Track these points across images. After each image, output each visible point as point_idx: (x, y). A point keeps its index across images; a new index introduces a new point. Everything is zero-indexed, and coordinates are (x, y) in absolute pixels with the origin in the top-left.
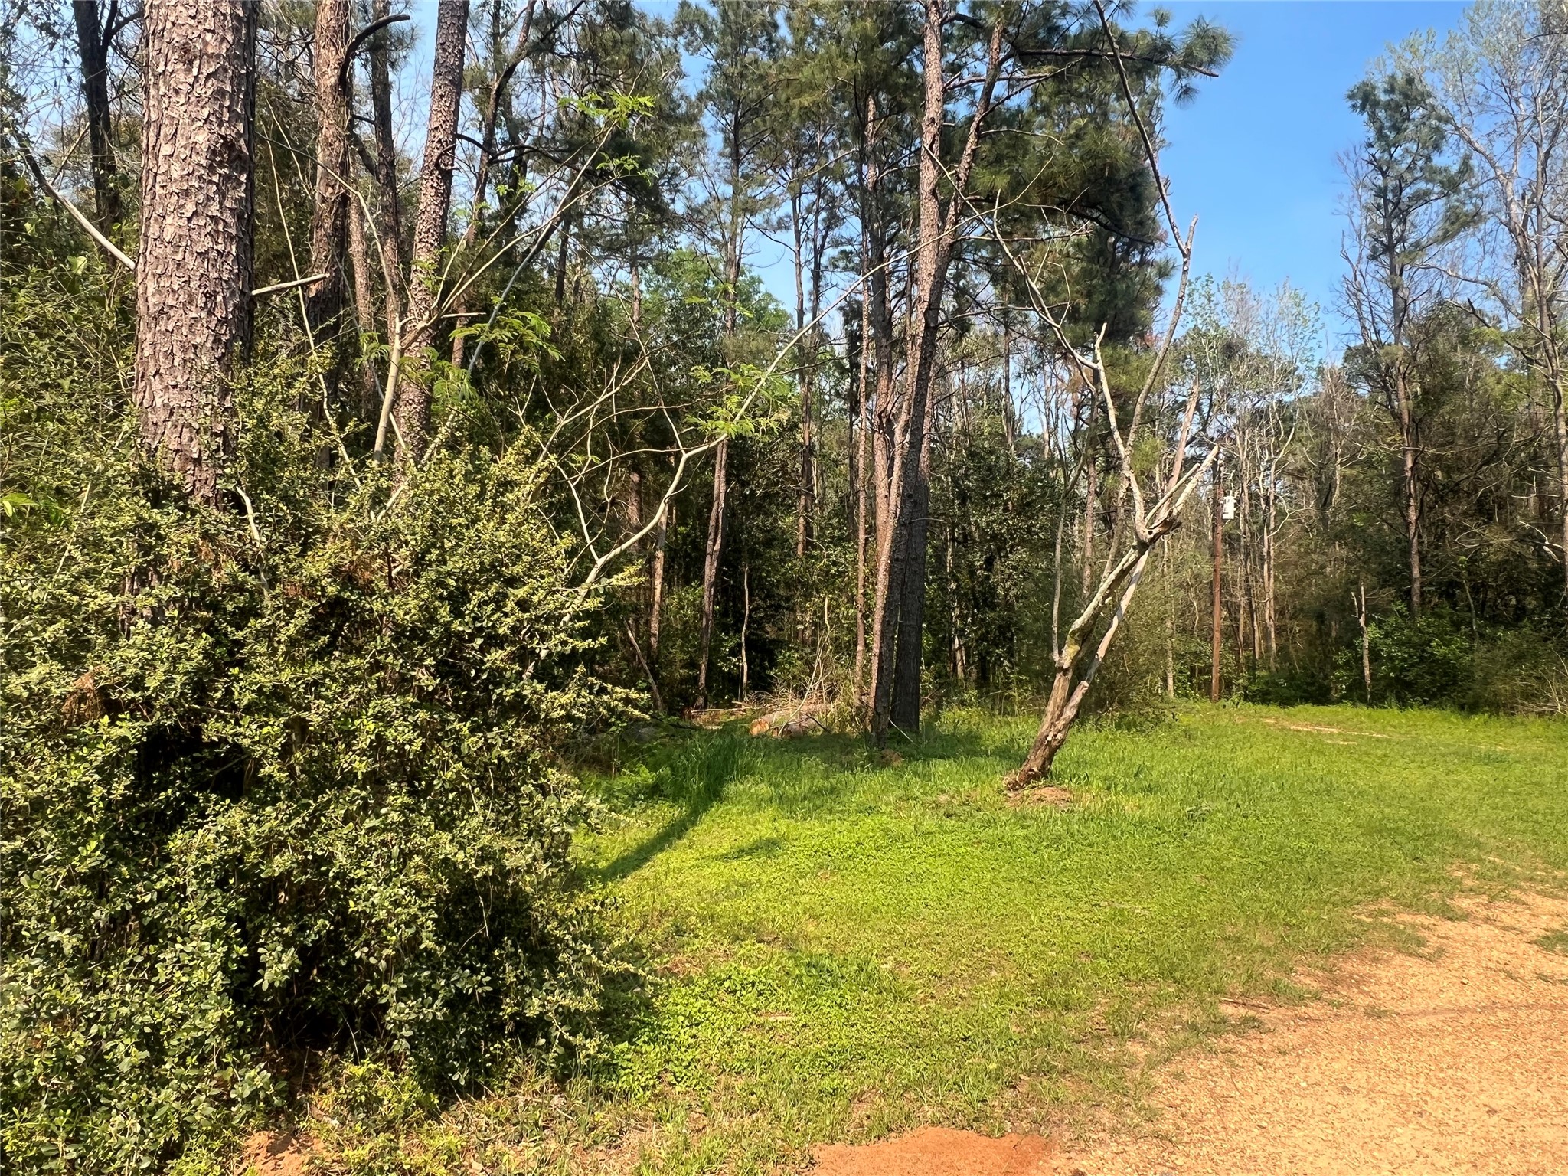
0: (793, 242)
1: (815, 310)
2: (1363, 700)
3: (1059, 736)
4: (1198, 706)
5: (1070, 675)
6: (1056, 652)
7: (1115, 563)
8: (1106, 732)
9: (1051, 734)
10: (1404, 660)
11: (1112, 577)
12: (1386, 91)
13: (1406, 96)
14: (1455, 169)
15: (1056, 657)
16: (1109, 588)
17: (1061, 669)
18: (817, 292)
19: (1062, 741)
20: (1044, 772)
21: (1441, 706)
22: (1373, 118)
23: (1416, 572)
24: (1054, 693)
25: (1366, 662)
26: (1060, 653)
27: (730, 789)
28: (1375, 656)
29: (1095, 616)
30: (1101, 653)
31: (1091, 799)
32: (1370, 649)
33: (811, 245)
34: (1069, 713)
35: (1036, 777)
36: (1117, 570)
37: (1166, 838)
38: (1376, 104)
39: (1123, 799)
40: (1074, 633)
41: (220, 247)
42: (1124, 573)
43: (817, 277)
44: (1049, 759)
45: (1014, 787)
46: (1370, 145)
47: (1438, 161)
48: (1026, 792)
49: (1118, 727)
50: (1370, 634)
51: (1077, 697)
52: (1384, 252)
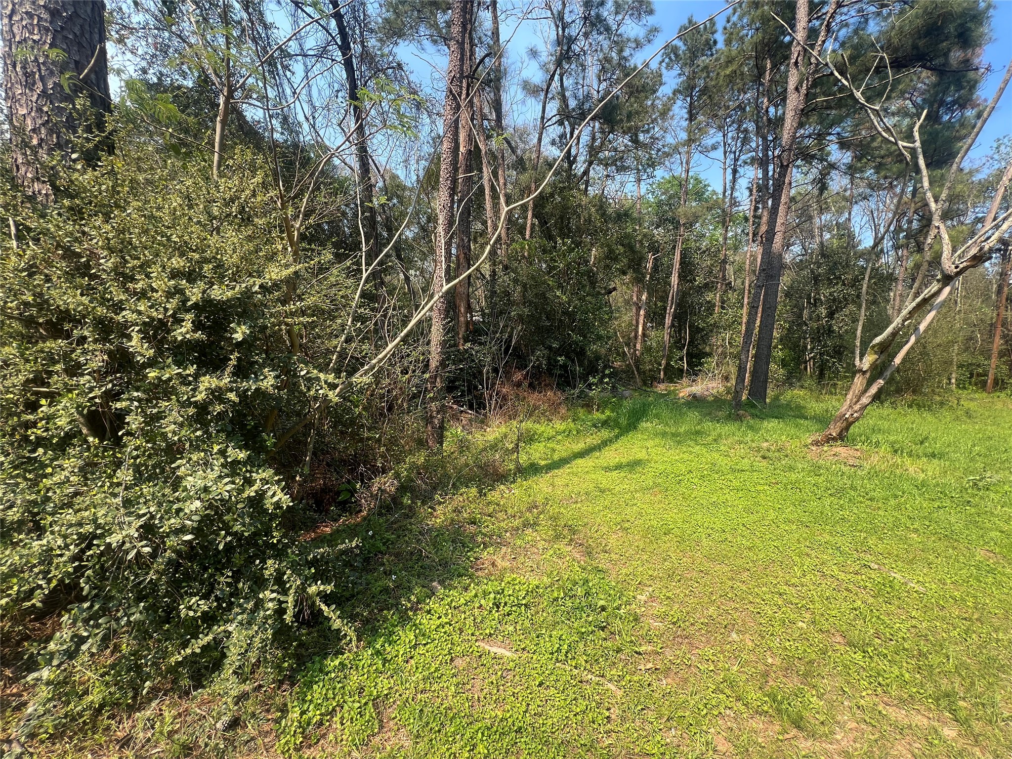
0: (722, 157)
1: (733, 189)
3: (855, 415)
4: (977, 396)
5: (868, 375)
6: (857, 359)
7: (917, 295)
8: (900, 409)
9: (849, 413)
11: (914, 304)
15: (857, 362)
16: (910, 313)
17: (860, 371)
18: (734, 180)
19: (857, 419)
20: (841, 437)
24: (853, 387)
26: (861, 360)
27: (644, 425)
29: (894, 334)
30: (898, 360)
31: (879, 459)
33: (732, 156)
34: (865, 400)
35: (834, 439)
36: (918, 300)
37: (948, 503)
39: (908, 461)
40: (874, 346)
41: (36, 37)
42: (925, 301)
43: (735, 171)
44: (847, 428)
45: (816, 443)
48: (825, 448)
49: (910, 406)
51: (873, 390)
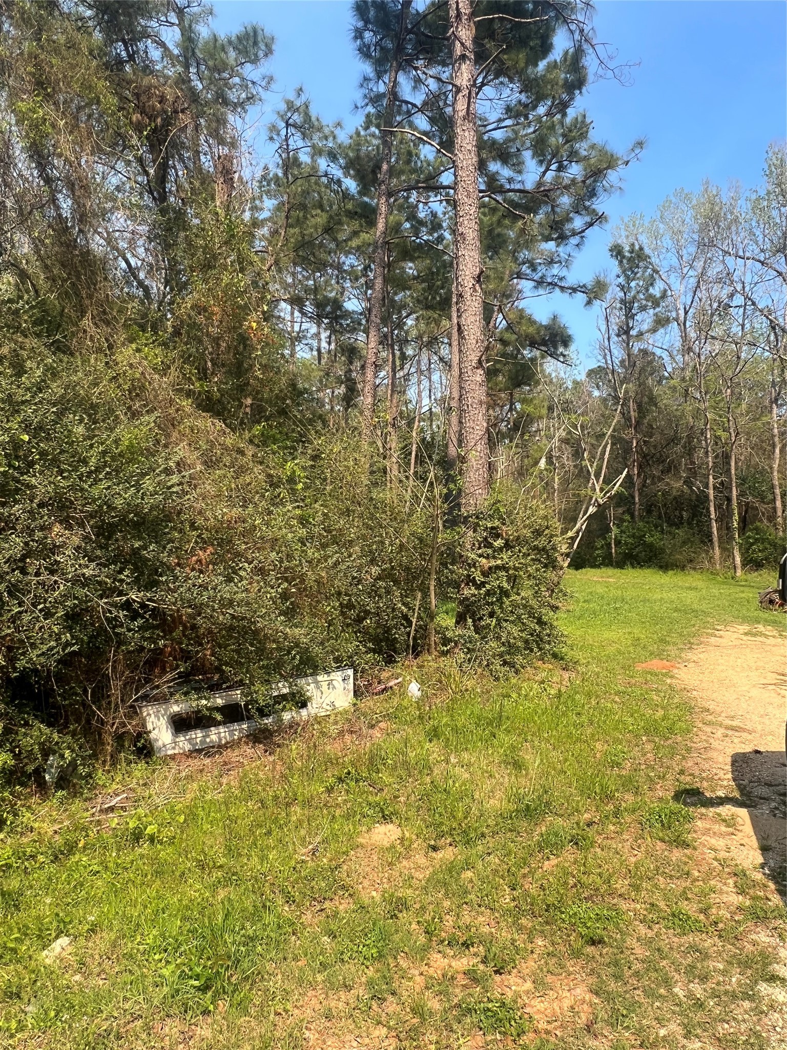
2: (612, 565)
10: (632, 544)
12: (629, 252)
13: (639, 256)
14: (658, 295)
21: (649, 567)
22: (621, 262)
23: (637, 499)
25: (613, 546)
28: (618, 543)
32: (615, 539)
38: (624, 257)
46: (618, 276)
47: (651, 290)
50: (615, 531)
52: (624, 334)
